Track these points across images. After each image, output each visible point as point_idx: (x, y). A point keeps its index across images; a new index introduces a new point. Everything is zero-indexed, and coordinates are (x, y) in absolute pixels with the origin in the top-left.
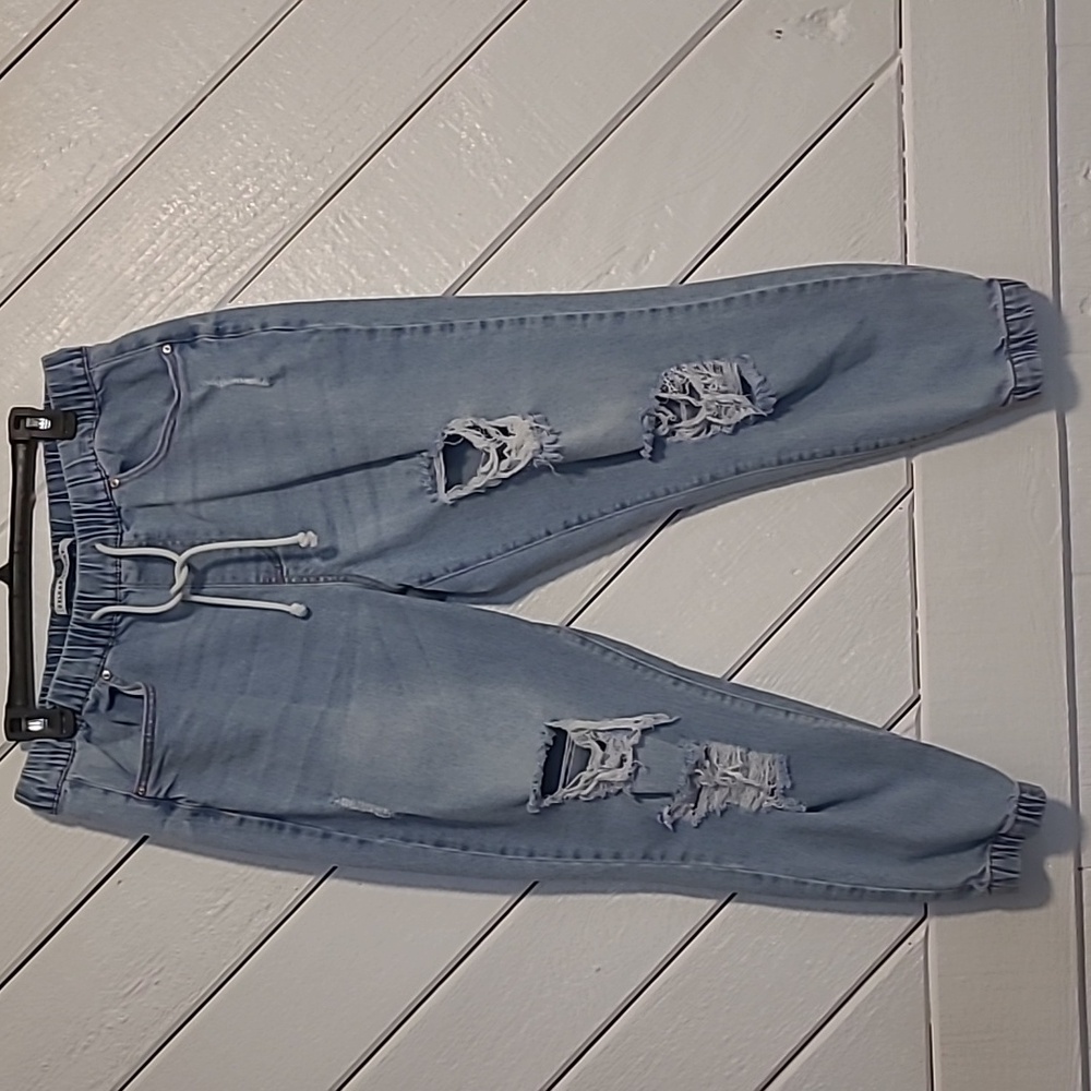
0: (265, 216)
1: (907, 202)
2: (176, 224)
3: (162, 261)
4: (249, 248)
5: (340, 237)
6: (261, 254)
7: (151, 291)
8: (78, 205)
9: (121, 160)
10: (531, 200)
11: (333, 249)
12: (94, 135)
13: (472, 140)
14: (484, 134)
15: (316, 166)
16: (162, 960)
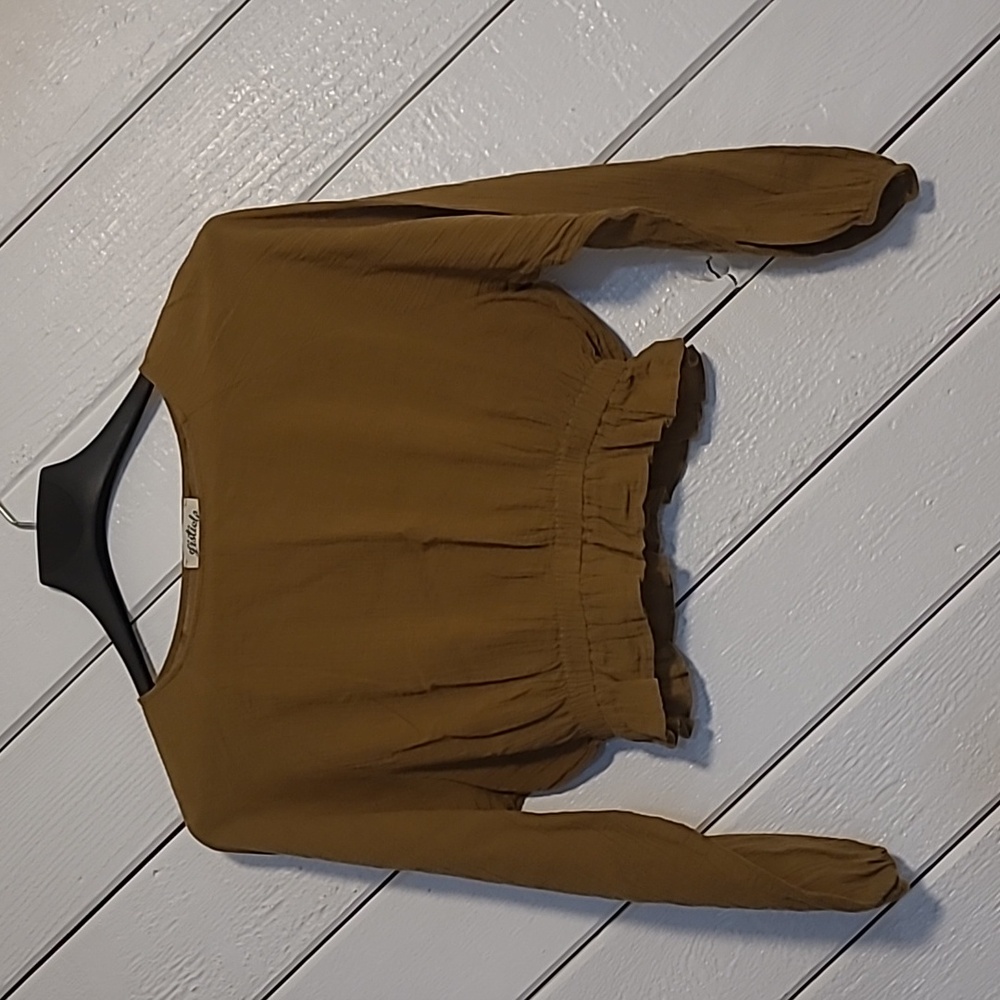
0: (346, 107)
2: (242, 114)
3: (226, 157)
4: (327, 144)
5: (433, 135)
6: (339, 152)
7: (212, 193)
8: (134, 88)
9: (183, 38)
10: (658, 95)
11: (423, 148)
12: (154, 8)
13: (590, 21)
14: (605, 15)
15: (407, 49)
16: (202, 963)
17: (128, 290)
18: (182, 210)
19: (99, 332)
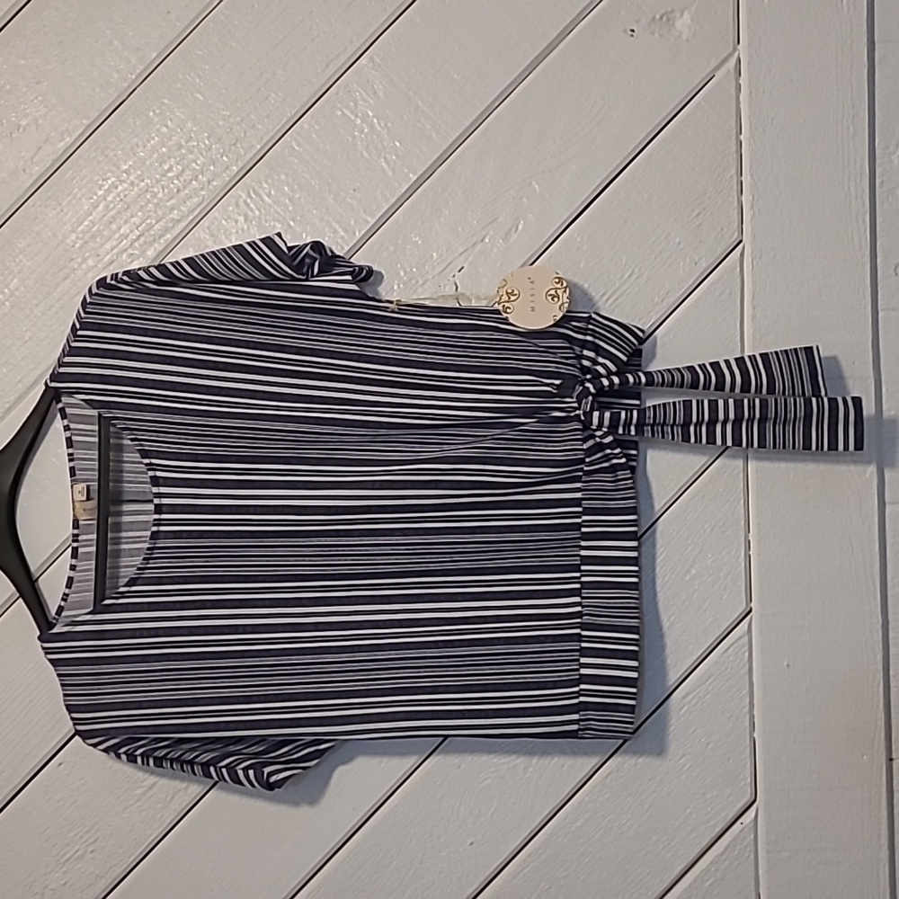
0: (186, 191)
1: (743, 179)
2: (109, 199)
3: (99, 230)
4: (173, 219)
5: (252, 211)
6: (183, 225)
7: (89, 257)
8: (27, 181)
9: (63, 144)
10: (415, 178)
11: (246, 220)
12: (40, 122)
13: (365, 126)
14: (375, 121)
15: (230, 148)
16: (97, 832)
17: (26, 331)
18: (66, 271)
19: (5, 362)
